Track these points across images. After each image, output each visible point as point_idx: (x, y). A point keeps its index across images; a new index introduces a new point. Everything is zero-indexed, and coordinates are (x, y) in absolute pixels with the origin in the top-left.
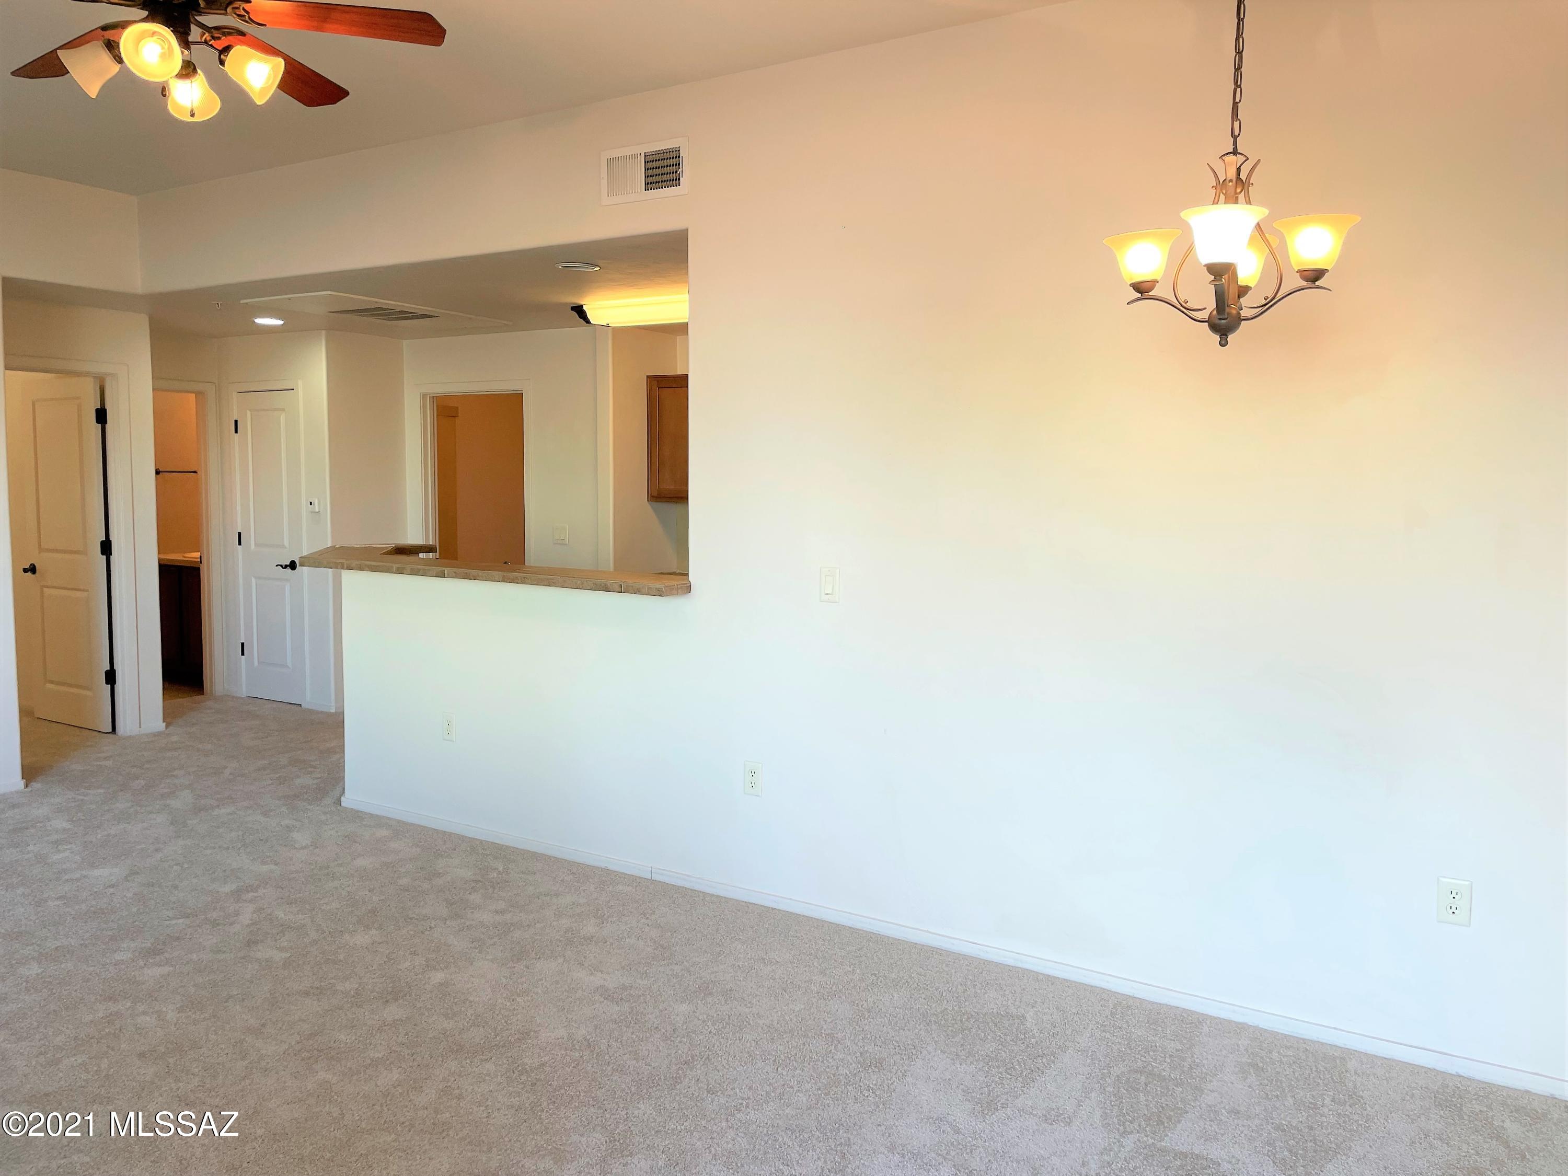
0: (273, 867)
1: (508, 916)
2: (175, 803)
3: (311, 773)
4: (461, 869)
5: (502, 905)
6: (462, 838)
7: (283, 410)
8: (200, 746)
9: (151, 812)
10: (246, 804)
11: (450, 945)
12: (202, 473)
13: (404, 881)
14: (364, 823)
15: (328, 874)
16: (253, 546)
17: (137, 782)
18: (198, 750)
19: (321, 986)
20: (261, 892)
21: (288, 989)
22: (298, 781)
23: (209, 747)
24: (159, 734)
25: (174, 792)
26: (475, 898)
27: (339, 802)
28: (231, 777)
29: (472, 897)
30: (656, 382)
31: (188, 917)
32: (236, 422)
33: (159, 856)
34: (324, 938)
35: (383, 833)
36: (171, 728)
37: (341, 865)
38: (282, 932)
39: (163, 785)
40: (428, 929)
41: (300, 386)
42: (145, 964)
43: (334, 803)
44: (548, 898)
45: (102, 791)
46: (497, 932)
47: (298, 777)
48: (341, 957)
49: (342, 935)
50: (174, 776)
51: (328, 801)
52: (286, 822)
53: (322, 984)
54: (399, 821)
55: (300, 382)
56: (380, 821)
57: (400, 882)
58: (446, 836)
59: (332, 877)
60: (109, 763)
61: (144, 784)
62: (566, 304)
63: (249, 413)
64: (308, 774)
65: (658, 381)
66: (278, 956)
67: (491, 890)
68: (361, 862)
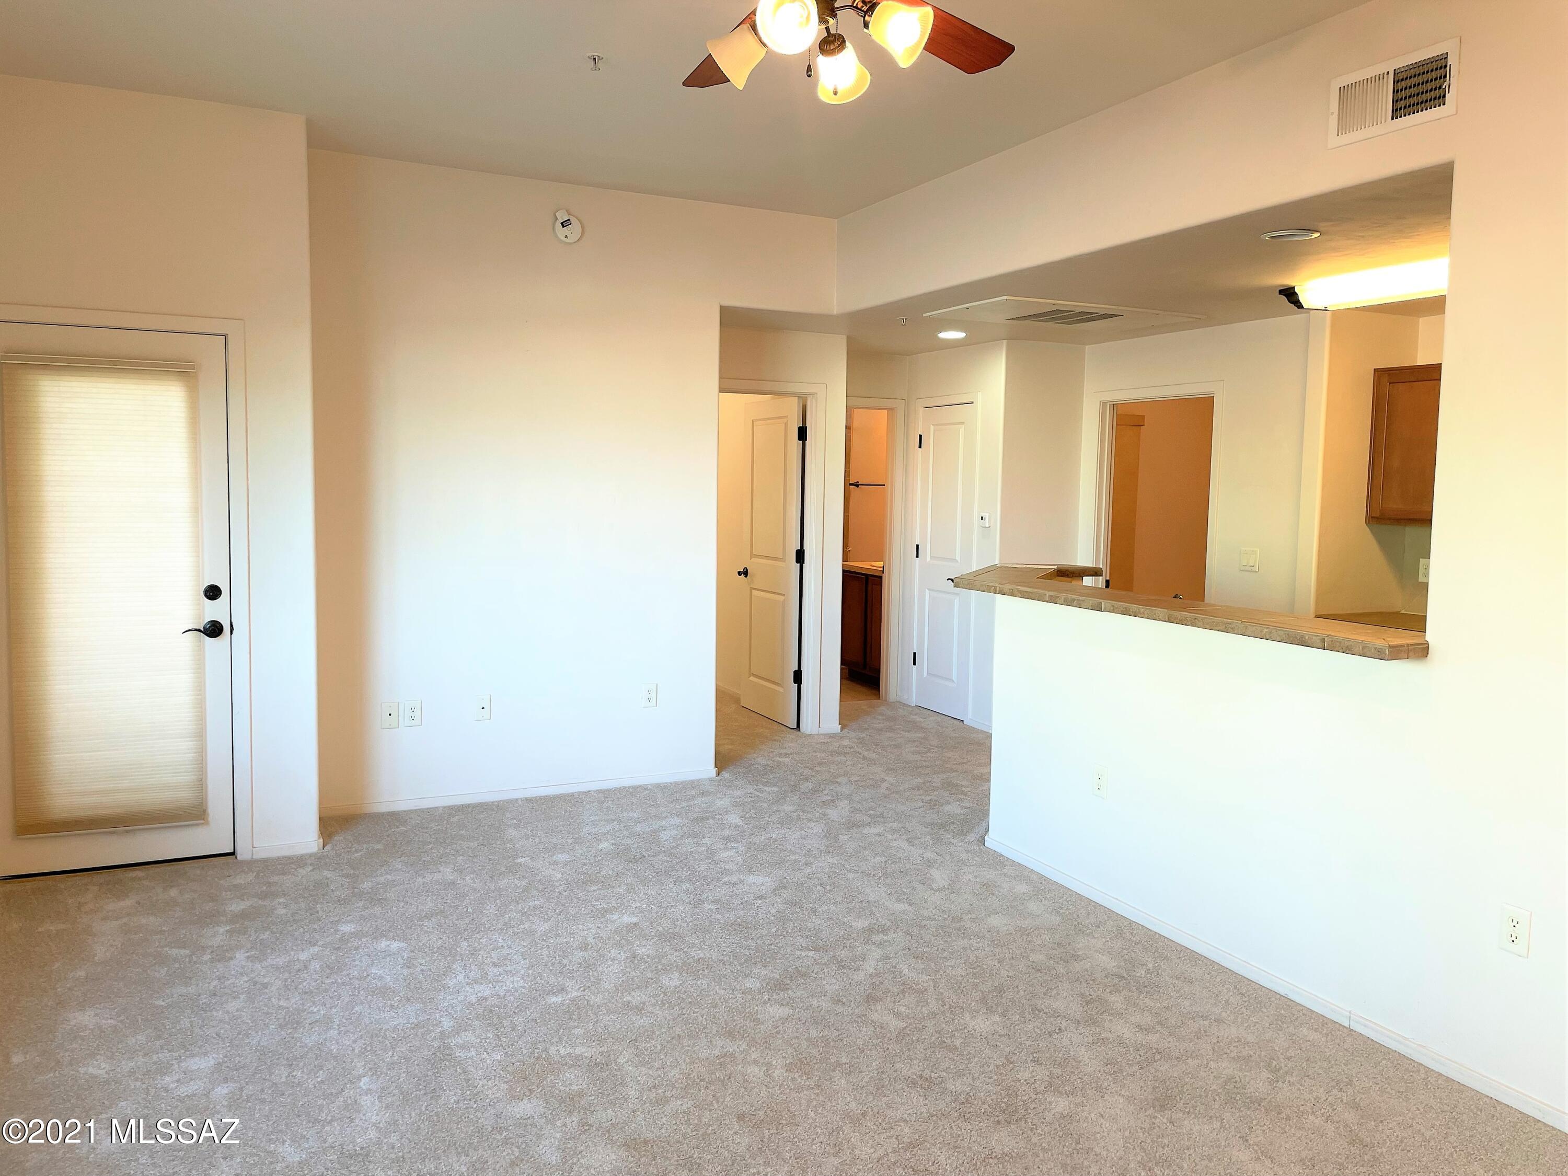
0: (907, 907)
1: (1154, 1038)
2: (833, 813)
3: (962, 800)
4: (1103, 955)
5: (1147, 1019)
6: (1109, 913)
7: (963, 423)
8: (866, 754)
9: (810, 820)
10: (895, 825)
11: (1080, 1062)
12: (888, 486)
13: (1038, 957)
14: (1005, 871)
15: (959, 930)
16: (928, 559)
17: (806, 784)
18: (864, 758)
19: (930, 1077)
20: (892, 935)
21: (896, 1071)
22: (947, 808)
23: (873, 756)
24: (832, 736)
25: (833, 801)
26: (1117, 1001)
27: (982, 841)
28: (887, 792)
29: (1112, 998)
30: (1387, 375)
31: (819, 951)
32: (920, 436)
33: (809, 870)
34: (943, 1012)
35: (1022, 888)
36: (846, 730)
37: (973, 920)
38: (903, 992)
39: (826, 792)
40: (1057, 1031)
41: (980, 399)
42: (769, 999)
43: (978, 840)
44: (1207, 1023)
45: (776, 789)
46: (1138, 1057)
47: (948, 803)
48: (958, 1043)
49: (962, 1012)
50: (837, 782)
51: (972, 837)
52: (929, 855)
53: (933, 1075)
54: (1042, 877)
55: (980, 394)
56: (1022, 873)
57: (1034, 957)
58: (1092, 906)
59: (964, 933)
60: (787, 760)
61: (811, 787)
62: (1270, 289)
63: (932, 427)
64: (957, 801)
65: (1389, 375)
66: (895, 1024)
67: (1136, 994)
68: (995, 921)
